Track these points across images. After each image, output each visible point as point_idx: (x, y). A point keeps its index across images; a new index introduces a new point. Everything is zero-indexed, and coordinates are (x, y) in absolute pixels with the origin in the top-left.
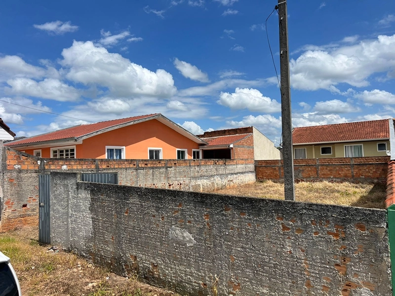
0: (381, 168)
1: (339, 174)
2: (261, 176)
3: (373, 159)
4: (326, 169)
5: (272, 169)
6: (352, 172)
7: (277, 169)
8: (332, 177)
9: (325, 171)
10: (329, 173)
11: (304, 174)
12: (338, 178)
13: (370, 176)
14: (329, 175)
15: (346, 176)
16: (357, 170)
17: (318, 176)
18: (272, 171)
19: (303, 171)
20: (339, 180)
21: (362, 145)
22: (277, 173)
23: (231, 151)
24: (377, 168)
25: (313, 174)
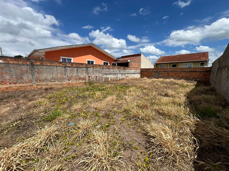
0: (203, 73)
1: (180, 76)
2: (143, 75)
3: (199, 69)
4: (173, 73)
6: (186, 75)
7: (150, 72)
8: (175, 77)
9: (172, 74)
10: (174, 75)
11: (162, 75)
12: (178, 77)
13: (195, 77)
14: (174, 76)
15: (183, 77)
16: (189, 74)
17: (168, 76)
18: (148, 73)
19: (162, 73)
20: (179, 78)
21: (192, 63)
22: (150, 74)
23: (129, 63)
24: (201, 73)
25: (166, 75)
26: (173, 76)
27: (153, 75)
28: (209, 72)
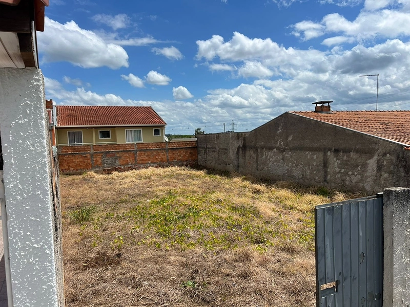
0: (189, 151)
1: (157, 159)
2: (67, 168)
4: (144, 154)
5: (82, 157)
6: (167, 156)
7: (88, 157)
8: (150, 162)
9: (144, 157)
10: (147, 158)
11: (121, 162)
12: (155, 163)
13: (181, 159)
14: (147, 160)
15: (162, 161)
16: (171, 155)
17: (136, 162)
18: (81, 159)
19: (120, 157)
20: (155, 165)
22: (89, 161)
24: (186, 152)
25: (131, 160)
26: (146, 162)
27: (99, 163)
28: (195, 149)
